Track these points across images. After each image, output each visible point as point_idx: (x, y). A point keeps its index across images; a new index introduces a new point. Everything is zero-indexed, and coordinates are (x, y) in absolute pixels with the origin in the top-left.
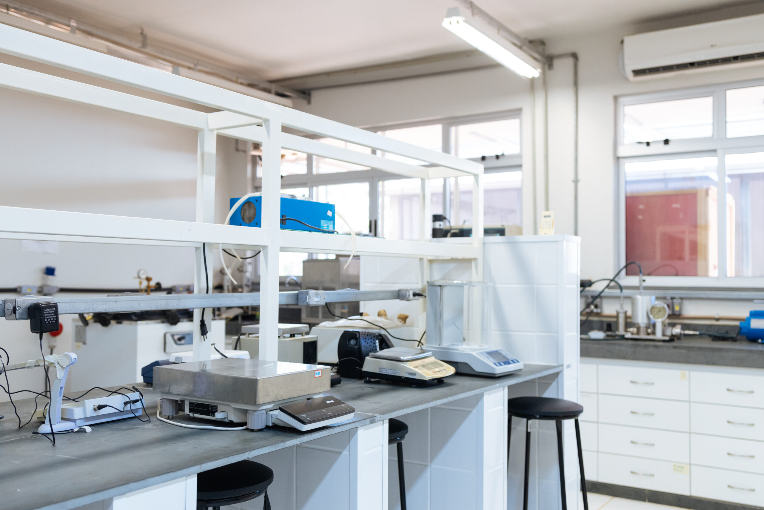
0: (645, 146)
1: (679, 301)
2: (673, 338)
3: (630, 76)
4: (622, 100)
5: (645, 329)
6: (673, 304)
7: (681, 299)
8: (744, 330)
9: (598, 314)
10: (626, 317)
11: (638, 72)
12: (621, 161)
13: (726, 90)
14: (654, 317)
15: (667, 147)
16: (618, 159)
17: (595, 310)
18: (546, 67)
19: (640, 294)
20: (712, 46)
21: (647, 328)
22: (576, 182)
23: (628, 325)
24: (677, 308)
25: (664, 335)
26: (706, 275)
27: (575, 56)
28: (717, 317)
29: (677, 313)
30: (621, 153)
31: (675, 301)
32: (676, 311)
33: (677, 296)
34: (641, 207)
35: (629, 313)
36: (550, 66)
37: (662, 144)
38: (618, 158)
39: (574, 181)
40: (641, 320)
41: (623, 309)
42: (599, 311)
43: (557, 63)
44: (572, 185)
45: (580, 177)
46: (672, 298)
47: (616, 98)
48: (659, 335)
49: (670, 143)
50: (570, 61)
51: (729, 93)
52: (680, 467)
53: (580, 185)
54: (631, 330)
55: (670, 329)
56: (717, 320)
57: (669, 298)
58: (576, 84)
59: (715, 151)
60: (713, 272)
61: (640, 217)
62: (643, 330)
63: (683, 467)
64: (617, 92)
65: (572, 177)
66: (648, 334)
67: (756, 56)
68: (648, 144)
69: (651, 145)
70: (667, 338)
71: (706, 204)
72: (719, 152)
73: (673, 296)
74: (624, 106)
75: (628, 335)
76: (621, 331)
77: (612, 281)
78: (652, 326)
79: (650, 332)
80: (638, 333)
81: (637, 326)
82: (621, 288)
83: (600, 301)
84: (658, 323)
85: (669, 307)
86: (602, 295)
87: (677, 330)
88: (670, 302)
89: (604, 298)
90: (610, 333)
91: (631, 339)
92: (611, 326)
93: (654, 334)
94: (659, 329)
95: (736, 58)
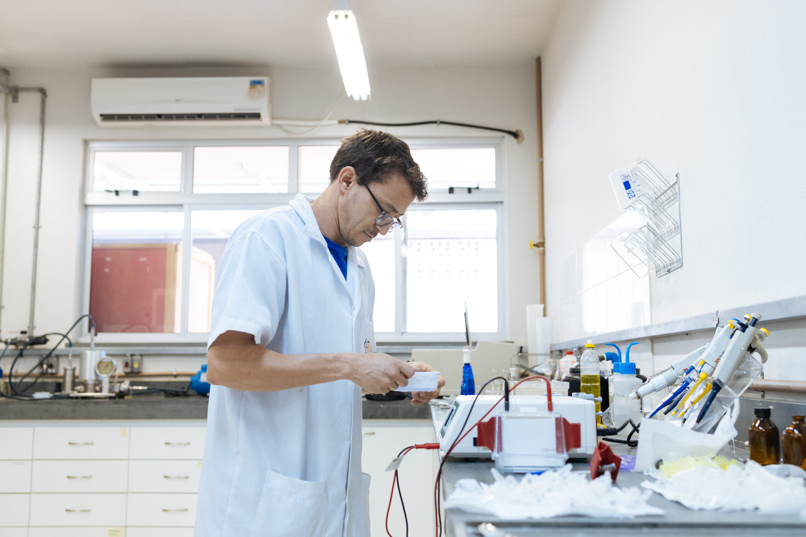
0: (113, 194)
1: (139, 357)
2: (121, 395)
3: (98, 119)
4: (93, 145)
5: (92, 387)
6: (132, 361)
7: (141, 355)
8: (194, 385)
9: (53, 375)
10: (74, 377)
11: (106, 117)
12: (90, 210)
13: (194, 147)
14: (100, 372)
15: (135, 198)
17: (50, 371)
18: (10, 99)
19: (91, 350)
20: (177, 100)
21: (95, 385)
22: (37, 228)
23: (76, 384)
24: (136, 365)
25: (111, 390)
26: (172, 331)
27: (43, 92)
28: (175, 373)
29: (136, 371)
30: (91, 199)
31: (134, 358)
32: (136, 369)
33: (137, 353)
34: (108, 259)
35: (77, 371)
36: (15, 99)
37: (131, 194)
38: (86, 206)
39: (34, 227)
40: (89, 376)
41: (71, 366)
42: (54, 371)
43: (22, 96)
44: (33, 231)
45: (41, 223)
46: (132, 355)
47: (86, 143)
48: (105, 393)
49: (139, 194)
50: (37, 96)
51: (198, 150)
52: (115, 531)
53: (41, 231)
54: (79, 388)
55: (118, 385)
56: (176, 376)
57: (128, 355)
58: (42, 122)
59: (181, 205)
60: (178, 328)
61: (107, 270)
62: (90, 387)
63: (118, 531)
64: (87, 136)
65: (33, 223)
66: (96, 392)
67: (217, 116)
68: (117, 193)
69: (120, 194)
70: (113, 395)
71: (175, 259)
72: (186, 207)
73: (133, 353)
74: (95, 151)
75: (76, 394)
76: (68, 390)
77: (65, 336)
78: (98, 383)
79: (98, 388)
80: (85, 391)
81: (85, 384)
82: (70, 345)
83: (53, 360)
84: (105, 378)
85: (127, 365)
86: (55, 352)
87: (125, 386)
88: (129, 359)
89: (57, 356)
90: (58, 394)
91: (77, 398)
92: (59, 387)
93: (101, 391)
94: (106, 385)
95: (200, 116)
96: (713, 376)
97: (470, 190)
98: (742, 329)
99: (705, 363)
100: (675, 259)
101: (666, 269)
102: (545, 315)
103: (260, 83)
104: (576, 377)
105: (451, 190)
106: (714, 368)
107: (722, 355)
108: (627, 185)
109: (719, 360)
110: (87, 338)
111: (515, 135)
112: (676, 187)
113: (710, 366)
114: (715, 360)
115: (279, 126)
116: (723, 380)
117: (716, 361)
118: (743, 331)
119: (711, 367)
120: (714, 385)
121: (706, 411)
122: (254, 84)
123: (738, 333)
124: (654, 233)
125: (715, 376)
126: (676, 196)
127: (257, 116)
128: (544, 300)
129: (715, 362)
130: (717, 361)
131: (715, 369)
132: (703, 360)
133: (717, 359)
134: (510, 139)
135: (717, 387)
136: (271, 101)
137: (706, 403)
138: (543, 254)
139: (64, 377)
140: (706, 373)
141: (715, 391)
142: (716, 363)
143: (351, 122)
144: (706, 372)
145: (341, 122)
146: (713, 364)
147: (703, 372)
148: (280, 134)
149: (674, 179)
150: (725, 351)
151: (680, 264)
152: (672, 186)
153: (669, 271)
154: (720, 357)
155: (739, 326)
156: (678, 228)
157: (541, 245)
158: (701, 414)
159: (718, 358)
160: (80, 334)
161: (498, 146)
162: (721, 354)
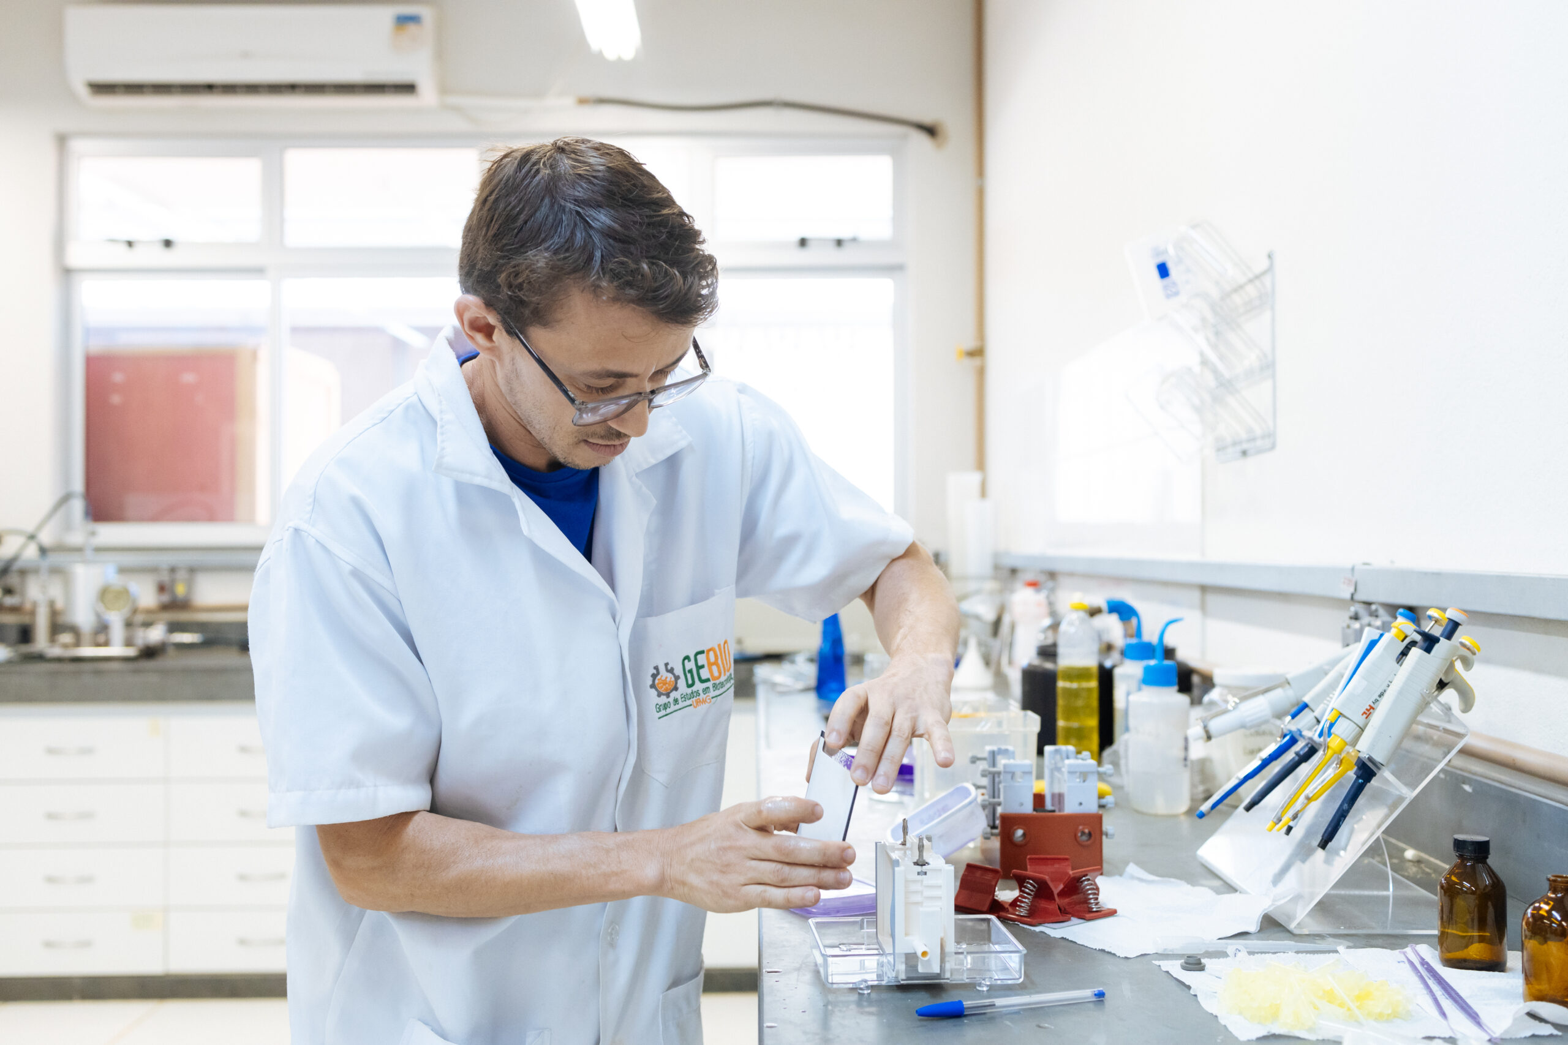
0: (124, 248)
1: (186, 574)
2: (150, 653)
3: (83, 92)
4: (77, 146)
5: (90, 636)
6: (173, 582)
7: (191, 570)
9: (15, 609)
10: (54, 614)
11: (101, 88)
12: (77, 278)
13: (284, 150)
14: (105, 609)
15: (168, 254)
16: (67, 273)
17: (8, 600)
19: (85, 562)
20: (244, 55)
21: (96, 632)
23: (57, 628)
24: (180, 590)
25: (129, 643)
26: (251, 520)
29: (181, 600)
30: (75, 257)
31: (177, 574)
32: (180, 596)
33: (181, 565)
34: (118, 377)
35: (60, 605)
37: (159, 247)
38: (68, 271)
40: (83, 616)
41: (47, 592)
42: (15, 600)
46: (173, 570)
47: (62, 140)
48: (116, 649)
49: (176, 247)
51: (291, 156)
52: (146, 918)
54: (63, 638)
55: (144, 630)
57: (165, 569)
59: (262, 270)
60: (264, 515)
61: (115, 399)
62: (87, 636)
63: (151, 918)
64: (63, 126)
66: (98, 645)
67: (330, 88)
68: (130, 244)
69: (137, 247)
70: (133, 652)
71: (253, 376)
72: (270, 272)
73: (174, 564)
74: (81, 156)
75: (56, 651)
76: (41, 642)
77: (32, 537)
78: (103, 628)
79: (101, 638)
80: (78, 644)
81: (74, 630)
82: (43, 551)
83: (13, 580)
84: (116, 620)
85: (161, 588)
86: (17, 566)
87: (156, 634)
88: (165, 577)
89: (23, 573)
90: (25, 649)
91: (59, 660)
92: (25, 634)
93: (106, 644)
94: (117, 632)
95: (292, 88)
96: (1358, 747)
97: (839, 243)
98: (1426, 645)
99: (1341, 715)
100: (1258, 431)
101: (1239, 448)
102: (983, 493)
103: (413, 19)
104: (1049, 666)
105: (803, 242)
106: (1360, 728)
107: (1378, 698)
108: (1163, 271)
109: (1372, 710)
110: (76, 538)
111: (931, 131)
112: (1267, 280)
113: (1353, 724)
114: (1364, 710)
115: (456, 109)
116: (1378, 758)
117: (1364, 713)
118: (1428, 650)
119: (1355, 726)
120: (1359, 768)
121: (1341, 823)
122: (403, 21)
123: (1415, 652)
124: (1215, 372)
125: (1365, 748)
126: (1265, 301)
127: (408, 88)
128: (981, 464)
129: (1363, 715)
130: (1368, 713)
131: (1362, 730)
132: (1337, 710)
133: (1369, 708)
134: (921, 140)
135: (1366, 771)
136: (440, 55)
137: (1341, 805)
138: (981, 373)
139: (33, 613)
140: (1342, 739)
141: (1360, 781)
142: (1365, 716)
143: (602, 101)
144: (1342, 736)
145: (583, 101)
146: (1360, 720)
147: (1335, 735)
148: (458, 124)
149: (1264, 264)
150: (1385, 691)
151: (1269, 442)
152: (1257, 277)
153: (1244, 453)
154: (1374, 703)
155: (1418, 638)
156: (1268, 367)
157: (977, 352)
158: (1330, 829)
159: (1370, 706)
160: (68, 526)
161: (896, 153)
162: (1376, 696)
